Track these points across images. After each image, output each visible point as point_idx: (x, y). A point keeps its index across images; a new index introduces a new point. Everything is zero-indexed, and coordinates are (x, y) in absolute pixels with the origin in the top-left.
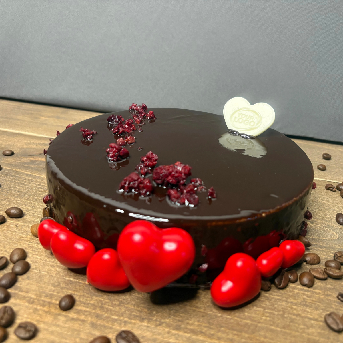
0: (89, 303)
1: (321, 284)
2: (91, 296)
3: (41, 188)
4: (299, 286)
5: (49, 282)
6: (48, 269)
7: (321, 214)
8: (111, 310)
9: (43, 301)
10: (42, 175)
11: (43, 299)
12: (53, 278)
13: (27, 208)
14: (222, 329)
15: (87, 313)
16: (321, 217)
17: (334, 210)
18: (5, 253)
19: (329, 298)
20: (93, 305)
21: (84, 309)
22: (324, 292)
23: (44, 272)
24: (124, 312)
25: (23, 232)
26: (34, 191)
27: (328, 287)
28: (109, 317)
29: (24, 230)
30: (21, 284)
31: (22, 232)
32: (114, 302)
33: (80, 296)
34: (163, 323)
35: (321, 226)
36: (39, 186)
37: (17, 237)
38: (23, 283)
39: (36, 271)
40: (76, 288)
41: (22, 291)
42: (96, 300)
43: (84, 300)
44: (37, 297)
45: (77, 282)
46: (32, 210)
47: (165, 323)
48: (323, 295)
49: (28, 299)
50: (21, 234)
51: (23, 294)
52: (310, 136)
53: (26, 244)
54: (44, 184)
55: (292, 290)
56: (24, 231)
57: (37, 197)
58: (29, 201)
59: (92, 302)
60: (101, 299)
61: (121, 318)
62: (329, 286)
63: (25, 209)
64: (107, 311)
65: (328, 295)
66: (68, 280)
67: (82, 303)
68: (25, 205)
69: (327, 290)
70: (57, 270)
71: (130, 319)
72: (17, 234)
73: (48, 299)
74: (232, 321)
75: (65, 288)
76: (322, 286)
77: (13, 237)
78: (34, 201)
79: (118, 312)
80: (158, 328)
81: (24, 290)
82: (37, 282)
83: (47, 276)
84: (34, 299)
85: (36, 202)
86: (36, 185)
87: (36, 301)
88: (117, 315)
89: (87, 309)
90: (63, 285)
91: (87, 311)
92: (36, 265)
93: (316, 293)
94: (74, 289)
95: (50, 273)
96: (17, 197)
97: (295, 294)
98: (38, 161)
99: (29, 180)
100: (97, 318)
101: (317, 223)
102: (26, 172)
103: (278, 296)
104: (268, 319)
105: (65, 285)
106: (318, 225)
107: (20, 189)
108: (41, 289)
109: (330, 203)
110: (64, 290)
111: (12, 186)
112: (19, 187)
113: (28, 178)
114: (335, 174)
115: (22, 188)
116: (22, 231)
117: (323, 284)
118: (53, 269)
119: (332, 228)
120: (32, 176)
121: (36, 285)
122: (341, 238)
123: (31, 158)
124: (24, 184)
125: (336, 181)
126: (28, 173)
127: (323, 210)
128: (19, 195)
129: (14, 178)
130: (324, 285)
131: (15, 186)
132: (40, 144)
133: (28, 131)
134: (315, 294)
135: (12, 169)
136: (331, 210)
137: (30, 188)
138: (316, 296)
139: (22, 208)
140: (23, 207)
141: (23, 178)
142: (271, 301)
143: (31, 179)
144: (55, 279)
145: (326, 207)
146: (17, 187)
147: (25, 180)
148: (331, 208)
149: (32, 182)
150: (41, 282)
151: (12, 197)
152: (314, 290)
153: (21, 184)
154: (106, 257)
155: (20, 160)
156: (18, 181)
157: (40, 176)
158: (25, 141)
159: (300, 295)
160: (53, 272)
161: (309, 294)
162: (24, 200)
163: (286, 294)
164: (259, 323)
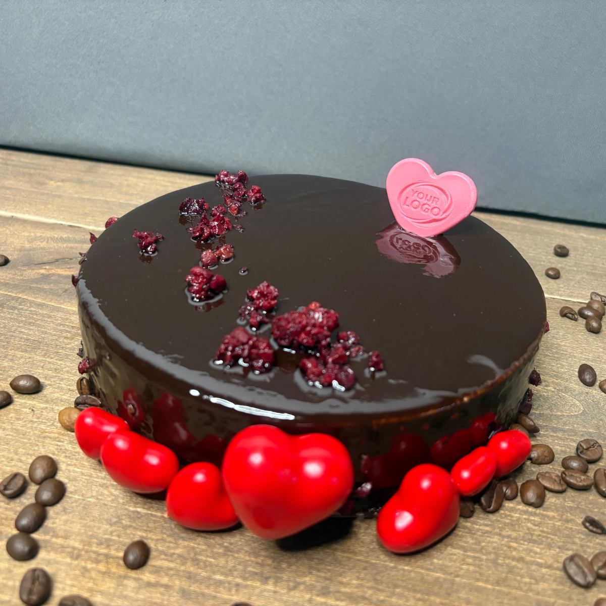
0: (174, 554)
1: (555, 501)
2: (175, 539)
3: (67, 331)
4: (520, 505)
5: (102, 517)
6: (97, 492)
7: (553, 366)
8: (211, 565)
9: (95, 552)
10: (65, 304)
11: (94, 549)
12: (108, 509)
13: (46, 372)
14: (398, 590)
15: (172, 572)
16: (554, 371)
17: (575, 357)
18: (19, 464)
19: (570, 525)
20: (180, 556)
21: (166, 564)
22: (562, 515)
23: (90, 498)
24: (234, 567)
25: (45, 423)
26: (54, 337)
27: (567, 506)
28: (209, 578)
29: (47, 418)
30: (54, 523)
31: (44, 421)
32: (215, 550)
33: (157, 540)
34: (299, 584)
35: (553, 390)
36: (61, 328)
37: (36, 432)
38: (57, 521)
39: (77, 497)
40: (148, 527)
41: (57, 537)
42: (185, 547)
43: (164, 549)
44: (84, 546)
45: (148, 514)
46: (56, 376)
47: (304, 583)
48: (560, 520)
49: (69, 550)
50: (43, 427)
51: (60, 541)
52: (533, 210)
53: (52, 445)
54: (70, 322)
55: (509, 513)
56: (47, 420)
57: (61, 351)
58: (48, 360)
59: (178, 551)
60: (192, 544)
61: (230, 578)
62: (568, 504)
63: (43, 375)
64: (206, 567)
65: (568, 521)
66: (133, 512)
67: (161, 554)
68: (42, 367)
69: (567, 512)
70: (112, 494)
71: (245, 579)
72: (35, 425)
73: (103, 548)
74: (413, 575)
75: (130, 526)
76: (557, 504)
77: (29, 432)
78: (56, 358)
79: (222, 567)
80: (292, 593)
81: (61, 533)
82: (81, 519)
83: (97, 505)
84: (80, 550)
85: (59, 360)
86: (57, 325)
87: (83, 553)
88: (222, 574)
89: (172, 565)
90: (126, 522)
91: (171, 569)
92: (74, 486)
93: (548, 516)
94: (145, 528)
95: (102, 500)
96: (26, 351)
97: (514, 521)
98: (53, 275)
99: (43, 315)
100: (190, 580)
101: (547, 383)
102: (35, 298)
103: (487, 525)
104: (472, 568)
105: (130, 522)
106: (549, 388)
107: (30, 335)
108: (90, 531)
109: (569, 343)
110: (128, 531)
111: (13, 330)
112: (26, 331)
113: (41, 311)
114: (575, 285)
115: (31, 332)
116: (42, 419)
117: (559, 500)
118: (106, 492)
119: (571, 393)
120: (47, 306)
121: (80, 523)
122: (588, 412)
123: (41, 269)
124: (34, 324)
125: (578, 298)
126: (39, 300)
127: (557, 358)
128: (29, 348)
129: (16, 312)
130: (561, 502)
131: (19, 329)
132: (53, 239)
133: (28, 213)
134: (546, 519)
135: (9, 294)
136: (569, 357)
137: (46, 333)
138: (548, 524)
139: (38, 374)
140: (39, 371)
141: (31, 311)
142: (475, 536)
143: (46, 314)
144: (111, 510)
145: (563, 352)
146: (23, 330)
147: (35, 317)
148: (570, 353)
149: (49, 320)
150: (88, 517)
151: (16, 352)
152: (545, 513)
153: (30, 324)
154: (200, 477)
155: (22, 275)
156: (24, 319)
157: (61, 307)
158: (26, 234)
159: (522, 522)
160: (105, 498)
161: (537, 519)
162: (39, 358)
163: (498, 521)
164: (457, 576)
